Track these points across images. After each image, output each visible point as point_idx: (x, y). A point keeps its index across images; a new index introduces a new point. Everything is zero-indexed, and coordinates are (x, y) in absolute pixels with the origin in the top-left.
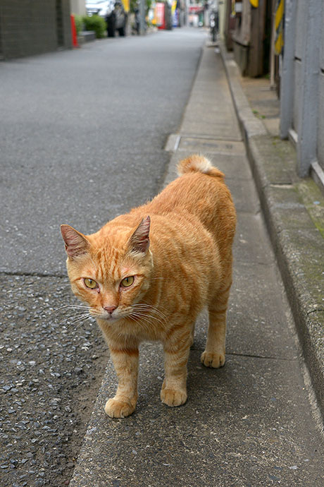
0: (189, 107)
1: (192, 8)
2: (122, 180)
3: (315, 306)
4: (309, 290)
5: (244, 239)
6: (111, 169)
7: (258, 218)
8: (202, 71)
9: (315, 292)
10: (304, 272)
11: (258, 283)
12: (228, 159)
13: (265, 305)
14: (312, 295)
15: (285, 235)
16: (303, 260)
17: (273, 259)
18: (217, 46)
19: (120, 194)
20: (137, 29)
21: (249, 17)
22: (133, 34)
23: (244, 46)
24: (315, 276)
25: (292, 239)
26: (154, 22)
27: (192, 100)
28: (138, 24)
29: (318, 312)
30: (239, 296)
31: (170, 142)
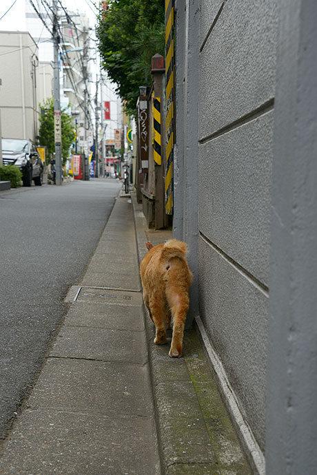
0: (93, 258)
1: (108, 160)
2: (16, 333)
3: (175, 459)
4: (172, 442)
5: (127, 391)
6: (6, 321)
7: (145, 369)
8: (112, 221)
9: (178, 445)
10: (172, 425)
11: (134, 436)
12: (125, 310)
13: (137, 457)
14: (174, 448)
15: (160, 388)
16: (173, 413)
17: (151, 411)
18: (130, 197)
19: (12, 347)
20: (53, 179)
21: (154, 173)
22: (50, 183)
23: (150, 200)
24: (181, 429)
25: (166, 392)
26: (70, 172)
27: (98, 251)
28: (54, 174)
29: (176, 465)
30: (113, 450)
31: (70, 293)
